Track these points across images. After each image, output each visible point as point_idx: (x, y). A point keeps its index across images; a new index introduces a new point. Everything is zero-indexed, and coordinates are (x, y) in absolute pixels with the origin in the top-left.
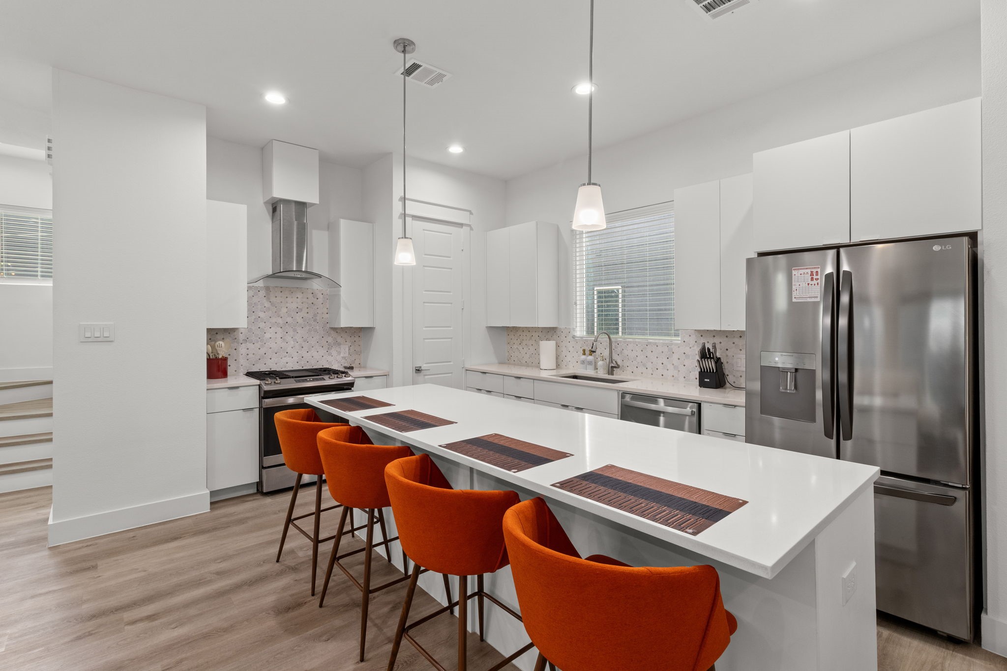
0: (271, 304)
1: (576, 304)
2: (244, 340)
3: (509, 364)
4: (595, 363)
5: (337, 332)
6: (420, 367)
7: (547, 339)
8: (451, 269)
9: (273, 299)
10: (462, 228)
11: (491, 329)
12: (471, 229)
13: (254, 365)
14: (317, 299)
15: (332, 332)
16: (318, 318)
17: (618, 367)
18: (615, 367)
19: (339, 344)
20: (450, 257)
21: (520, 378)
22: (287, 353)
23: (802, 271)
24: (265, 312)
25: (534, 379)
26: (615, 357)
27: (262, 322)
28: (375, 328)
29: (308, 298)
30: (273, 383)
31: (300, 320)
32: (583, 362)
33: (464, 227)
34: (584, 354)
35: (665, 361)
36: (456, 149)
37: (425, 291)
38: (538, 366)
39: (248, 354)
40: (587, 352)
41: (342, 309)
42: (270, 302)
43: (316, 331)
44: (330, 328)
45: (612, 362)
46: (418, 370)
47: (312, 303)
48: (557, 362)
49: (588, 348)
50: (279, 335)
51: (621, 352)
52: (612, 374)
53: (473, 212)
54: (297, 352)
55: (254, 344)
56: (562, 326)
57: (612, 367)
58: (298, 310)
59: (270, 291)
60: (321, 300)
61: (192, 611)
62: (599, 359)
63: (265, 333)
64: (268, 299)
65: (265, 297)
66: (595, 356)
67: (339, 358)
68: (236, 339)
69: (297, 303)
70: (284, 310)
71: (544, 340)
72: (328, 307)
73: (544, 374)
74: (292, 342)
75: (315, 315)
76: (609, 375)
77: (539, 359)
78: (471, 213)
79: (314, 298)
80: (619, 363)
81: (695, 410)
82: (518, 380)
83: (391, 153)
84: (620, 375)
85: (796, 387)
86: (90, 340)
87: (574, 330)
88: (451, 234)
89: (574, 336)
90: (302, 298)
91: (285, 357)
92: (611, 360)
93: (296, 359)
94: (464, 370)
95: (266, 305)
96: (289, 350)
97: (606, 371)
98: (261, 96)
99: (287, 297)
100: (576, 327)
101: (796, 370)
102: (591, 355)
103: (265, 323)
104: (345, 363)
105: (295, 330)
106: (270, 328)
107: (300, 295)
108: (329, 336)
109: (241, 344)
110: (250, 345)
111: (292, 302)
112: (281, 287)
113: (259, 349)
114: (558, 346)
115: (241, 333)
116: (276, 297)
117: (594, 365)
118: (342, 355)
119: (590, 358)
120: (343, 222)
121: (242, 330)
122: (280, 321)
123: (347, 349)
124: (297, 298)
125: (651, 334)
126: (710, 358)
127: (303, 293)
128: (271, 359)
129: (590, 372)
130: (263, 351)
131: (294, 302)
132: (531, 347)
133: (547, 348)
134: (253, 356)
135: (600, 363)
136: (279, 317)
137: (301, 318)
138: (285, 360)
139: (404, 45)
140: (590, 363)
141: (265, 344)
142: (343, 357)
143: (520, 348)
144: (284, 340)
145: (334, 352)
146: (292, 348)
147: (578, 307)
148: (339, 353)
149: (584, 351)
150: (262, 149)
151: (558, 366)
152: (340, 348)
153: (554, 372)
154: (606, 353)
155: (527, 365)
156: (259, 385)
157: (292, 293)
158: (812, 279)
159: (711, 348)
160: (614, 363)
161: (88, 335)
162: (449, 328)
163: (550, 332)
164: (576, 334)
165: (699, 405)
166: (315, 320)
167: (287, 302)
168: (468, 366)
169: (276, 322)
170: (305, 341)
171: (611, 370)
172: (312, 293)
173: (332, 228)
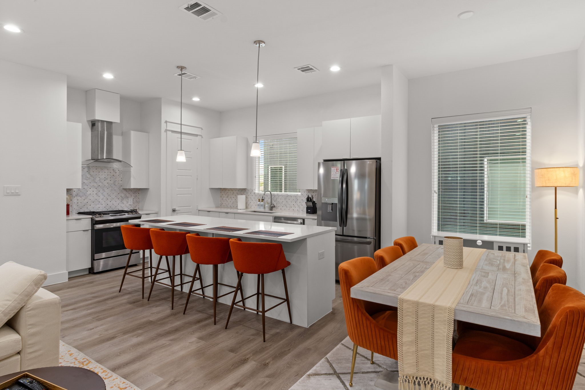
0: (91, 176)
1: (256, 177)
2: (75, 195)
3: (221, 207)
4: (264, 205)
5: (126, 191)
6: (175, 209)
7: (241, 194)
8: (191, 158)
9: (92, 173)
10: (197, 136)
11: (212, 189)
12: (202, 137)
13: (81, 208)
14: (116, 173)
15: (124, 191)
16: (116, 183)
17: (274, 207)
18: (273, 207)
19: (128, 197)
20: (191, 152)
21: (228, 213)
22: (99, 202)
23: (334, 168)
24: (87, 180)
25: (235, 213)
26: (273, 202)
27: (86, 185)
28: (149, 189)
29: (111, 172)
30: (99, 217)
31: (107, 185)
32: (259, 205)
33: (198, 136)
34: (259, 201)
35: (294, 203)
36: (196, 99)
37: (178, 169)
38: (237, 208)
39: (78, 203)
40: (261, 200)
41: (132, 179)
42: (90, 174)
43: (115, 190)
44: (123, 189)
45: (272, 205)
46: (174, 211)
47: (113, 175)
48: (246, 206)
49: (261, 199)
50: (95, 193)
51: (276, 200)
52: (272, 210)
53: (203, 128)
54: (105, 202)
55: (81, 197)
56: (249, 188)
57: (272, 207)
58: (105, 179)
59: (90, 169)
60: (118, 174)
61: (91, 306)
62: (266, 203)
63: (87, 191)
64: (89, 173)
65: (87, 172)
66: (264, 202)
67: (127, 205)
68: (71, 194)
69: (105, 175)
70: (98, 179)
71: (240, 195)
72: (121, 177)
73: (239, 211)
74: (102, 197)
75: (115, 182)
76: (270, 210)
77: (237, 205)
78: (202, 129)
79: (114, 172)
80: (275, 205)
81: (302, 221)
82: (227, 214)
83: (161, 98)
84: (275, 211)
85: (332, 210)
86: (9, 194)
87: (255, 189)
88: (191, 140)
89: (255, 193)
90: (108, 172)
91: (98, 204)
92: (271, 204)
93: (104, 205)
94: (198, 210)
95: (88, 176)
96: (100, 200)
97: (269, 209)
98: (101, 75)
99: (99, 172)
100: (256, 188)
101: (332, 203)
102: (262, 202)
103: (87, 186)
104: (131, 208)
105: (103, 190)
106: (90, 188)
107: (106, 171)
108: (122, 193)
109: (74, 197)
110: (79, 198)
111: (102, 175)
112: (96, 167)
113: (84, 200)
114: (246, 198)
115: (74, 191)
116: (93, 172)
117: (263, 207)
118: (129, 203)
119: (262, 203)
120: (133, 133)
121: (74, 190)
122: (95, 185)
123: (132, 200)
124: (105, 172)
125: (289, 192)
126: (310, 201)
127: (108, 170)
128: (90, 205)
129: (262, 210)
130: (86, 201)
131: (103, 174)
132: (233, 199)
133: (241, 199)
134: (81, 204)
135: (267, 205)
136: (95, 182)
137: (107, 183)
138: (98, 206)
139: (182, 68)
140: (262, 205)
141: (87, 197)
142: (129, 205)
143: (227, 199)
144: (98, 195)
145: (125, 202)
146: (102, 199)
147: (257, 178)
148: (128, 202)
149: (259, 200)
150: (86, 91)
151: (247, 208)
152: (128, 200)
153: (245, 210)
154: (269, 201)
155: (231, 208)
156: (91, 218)
157: (102, 169)
158: (337, 171)
159: (311, 197)
160: (273, 205)
161: (8, 191)
162: (190, 189)
163: (243, 191)
164: (255, 192)
165: (304, 220)
166: (115, 185)
167: (99, 175)
168: (200, 208)
169: (93, 186)
170: (109, 196)
171: (272, 208)
172: (113, 170)
173: (125, 135)
